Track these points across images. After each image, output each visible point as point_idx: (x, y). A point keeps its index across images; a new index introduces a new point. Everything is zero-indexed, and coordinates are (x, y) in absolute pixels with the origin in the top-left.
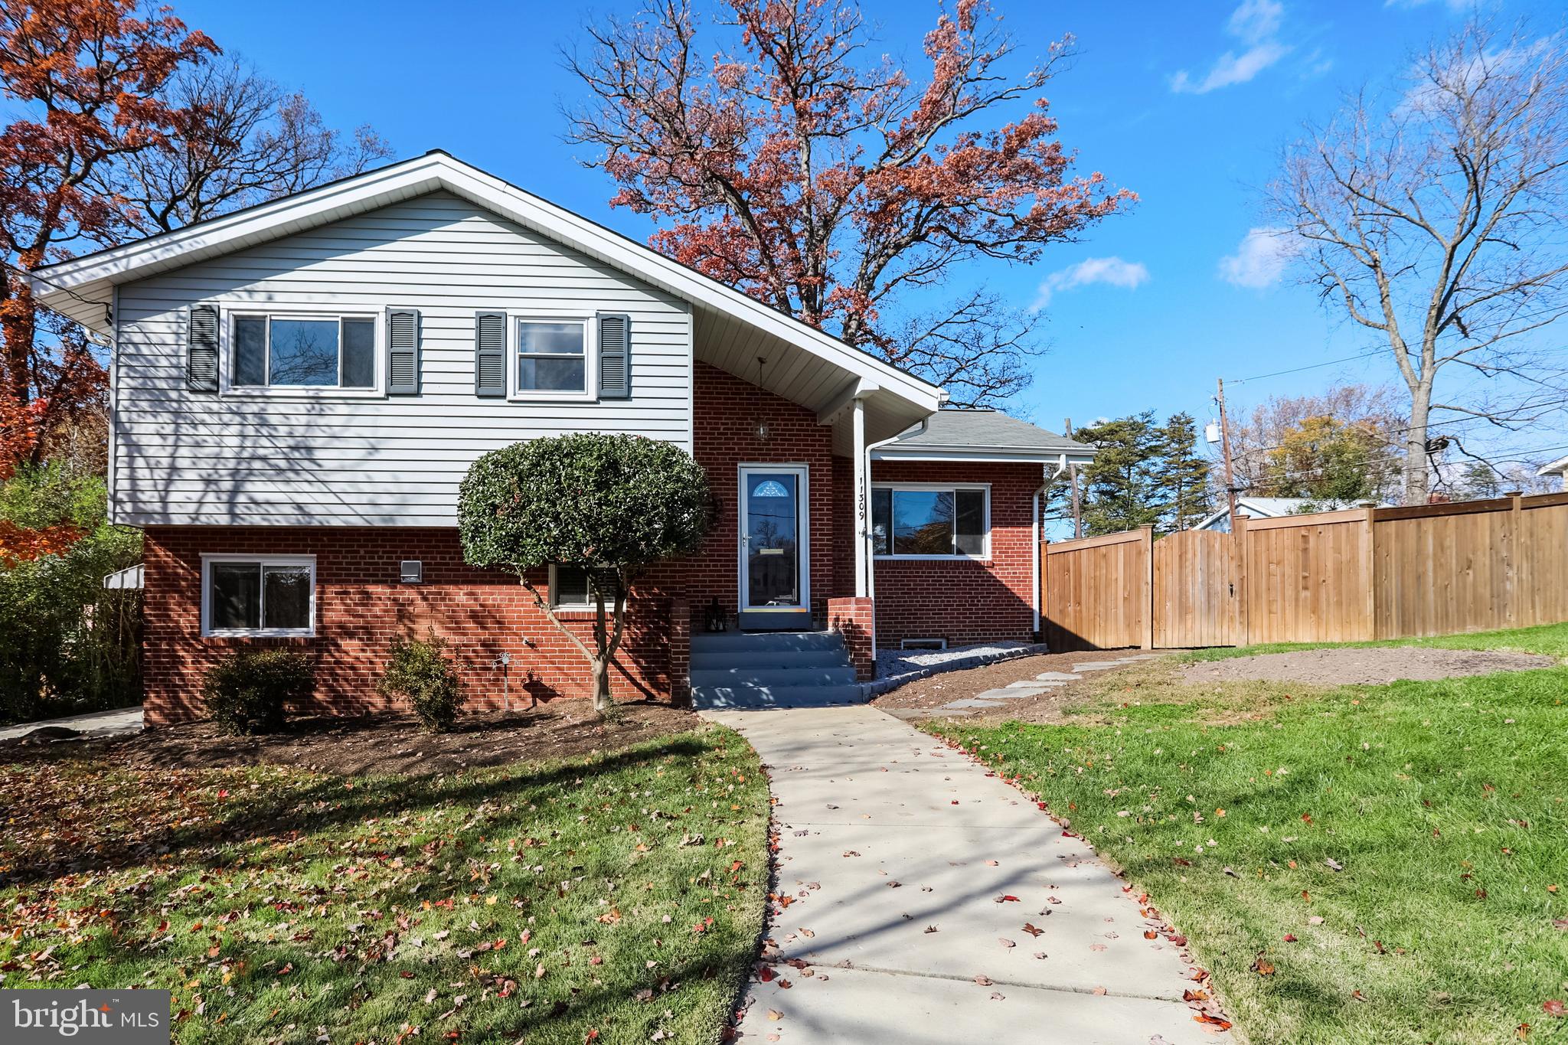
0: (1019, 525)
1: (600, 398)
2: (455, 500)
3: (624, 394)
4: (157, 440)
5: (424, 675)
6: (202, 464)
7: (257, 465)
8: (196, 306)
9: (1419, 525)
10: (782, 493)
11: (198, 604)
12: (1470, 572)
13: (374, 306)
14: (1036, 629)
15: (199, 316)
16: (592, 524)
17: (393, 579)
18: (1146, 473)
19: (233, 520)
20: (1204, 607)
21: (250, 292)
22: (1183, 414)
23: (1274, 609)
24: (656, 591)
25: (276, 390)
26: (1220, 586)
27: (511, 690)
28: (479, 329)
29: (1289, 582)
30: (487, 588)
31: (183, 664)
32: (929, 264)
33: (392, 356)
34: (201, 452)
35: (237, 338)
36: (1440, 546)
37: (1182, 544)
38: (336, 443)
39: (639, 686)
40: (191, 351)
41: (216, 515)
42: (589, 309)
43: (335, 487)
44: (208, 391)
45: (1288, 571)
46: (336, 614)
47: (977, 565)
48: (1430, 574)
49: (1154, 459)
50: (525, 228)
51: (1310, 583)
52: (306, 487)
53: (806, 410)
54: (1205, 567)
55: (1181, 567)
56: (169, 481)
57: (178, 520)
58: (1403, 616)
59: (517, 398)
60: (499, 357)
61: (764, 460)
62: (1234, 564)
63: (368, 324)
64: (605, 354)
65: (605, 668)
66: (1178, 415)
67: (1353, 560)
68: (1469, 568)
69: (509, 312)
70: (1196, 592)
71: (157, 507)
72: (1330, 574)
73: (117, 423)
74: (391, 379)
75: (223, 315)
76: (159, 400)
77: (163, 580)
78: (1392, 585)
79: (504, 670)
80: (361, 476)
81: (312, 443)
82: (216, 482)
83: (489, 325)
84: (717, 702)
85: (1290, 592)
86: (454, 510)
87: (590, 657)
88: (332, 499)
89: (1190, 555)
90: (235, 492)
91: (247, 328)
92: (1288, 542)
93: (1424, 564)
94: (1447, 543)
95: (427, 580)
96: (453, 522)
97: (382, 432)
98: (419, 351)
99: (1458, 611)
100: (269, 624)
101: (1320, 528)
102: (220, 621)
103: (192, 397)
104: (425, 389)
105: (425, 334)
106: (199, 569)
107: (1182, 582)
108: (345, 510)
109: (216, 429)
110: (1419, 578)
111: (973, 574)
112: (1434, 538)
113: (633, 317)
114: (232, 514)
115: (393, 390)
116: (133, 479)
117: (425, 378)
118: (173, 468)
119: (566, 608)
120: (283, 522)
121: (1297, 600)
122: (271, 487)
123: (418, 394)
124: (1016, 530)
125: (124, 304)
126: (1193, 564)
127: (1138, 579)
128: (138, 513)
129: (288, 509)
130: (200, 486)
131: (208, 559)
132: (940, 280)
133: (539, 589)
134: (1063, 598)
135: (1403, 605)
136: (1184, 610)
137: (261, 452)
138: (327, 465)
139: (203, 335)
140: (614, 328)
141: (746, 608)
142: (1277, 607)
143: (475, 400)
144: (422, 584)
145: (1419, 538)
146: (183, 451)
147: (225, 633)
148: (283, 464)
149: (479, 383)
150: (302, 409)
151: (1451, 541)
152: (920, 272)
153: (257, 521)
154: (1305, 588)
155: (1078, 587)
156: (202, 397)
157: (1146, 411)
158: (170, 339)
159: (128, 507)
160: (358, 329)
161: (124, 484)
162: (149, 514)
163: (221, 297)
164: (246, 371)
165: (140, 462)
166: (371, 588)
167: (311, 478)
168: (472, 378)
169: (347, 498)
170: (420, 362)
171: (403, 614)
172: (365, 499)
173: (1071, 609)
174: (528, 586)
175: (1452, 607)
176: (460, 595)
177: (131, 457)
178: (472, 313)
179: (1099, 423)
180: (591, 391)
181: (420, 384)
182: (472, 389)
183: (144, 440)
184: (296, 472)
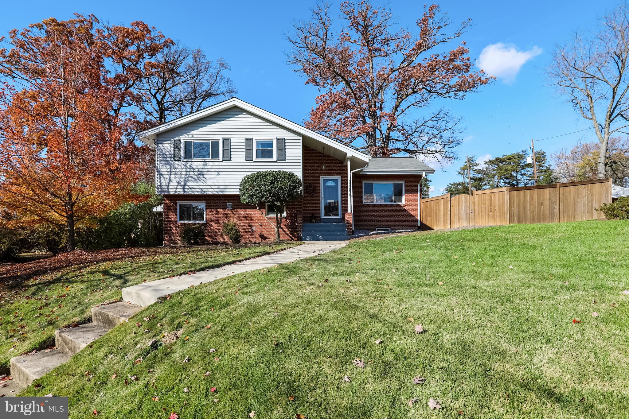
0: (414, 193)
1: (277, 160)
2: (238, 187)
3: (284, 159)
4: (166, 173)
5: (231, 230)
6: (177, 179)
7: (190, 179)
8: (175, 139)
9: (525, 192)
10: (334, 185)
11: (176, 215)
12: (542, 206)
13: (219, 137)
14: (419, 225)
15: (176, 142)
16: (270, 192)
17: (225, 208)
18: (524, 174)
19: (184, 193)
20: (465, 218)
21: (188, 135)
22: (541, 151)
23: (483, 218)
24: (294, 211)
25: (195, 160)
26: (469, 212)
27: (255, 237)
28: (246, 143)
29: (487, 209)
30: (249, 210)
31: (173, 229)
32: (422, 99)
33: (224, 150)
34: (177, 176)
35: (185, 147)
36: (532, 198)
37: (459, 198)
38: (209, 173)
39: (290, 237)
40: (174, 150)
41: (180, 191)
42: (274, 137)
43: (209, 184)
44: (178, 161)
45: (487, 206)
46: (210, 216)
47: (400, 206)
48: (528, 207)
49: (528, 169)
50: (257, 116)
51: (492, 210)
52: (202, 184)
53: (340, 161)
54: (465, 206)
55: (459, 206)
56: (169, 183)
57: (172, 193)
58: (519, 219)
59: (256, 160)
60: (251, 150)
61: (328, 175)
62: (472, 205)
63: (218, 142)
64: (279, 148)
65: (278, 230)
66: (539, 151)
67: (503, 203)
68: (542, 205)
69: (253, 138)
70: (463, 213)
71: (167, 190)
72: (497, 208)
73: (157, 169)
74: (223, 156)
75: (182, 141)
76: (167, 163)
77: (167, 208)
78: (515, 210)
79: (254, 231)
80: (216, 181)
81: (204, 173)
82: (180, 183)
83: (248, 141)
84: (307, 239)
85: (487, 213)
86: (238, 190)
87: (275, 227)
88: (209, 187)
89: (461, 202)
90: (184, 186)
91: (188, 144)
92: (487, 198)
93: (526, 204)
94: (534, 197)
95: (234, 208)
96: (238, 193)
97: (220, 170)
98: (231, 149)
99: (538, 218)
100: (194, 219)
101: (495, 193)
102: (182, 219)
103: (175, 162)
104: (232, 159)
105: (232, 144)
106: (176, 205)
107: (459, 210)
108: (212, 190)
109: (180, 170)
110: (524, 208)
111: (399, 208)
112: (530, 196)
113: (286, 138)
114: (184, 191)
115: (224, 159)
116: (160, 183)
117: (232, 156)
118: (170, 180)
119: (270, 216)
120: (197, 193)
121: (489, 215)
122: (194, 184)
123: (230, 160)
124: (412, 195)
125: (159, 139)
126: (462, 205)
127: (447, 209)
128: (162, 191)
129: (198, 190)
130: (177, 184)
131: (179, 203)
132: (427, 105)
133: (263, 210)
134: (426, 216)
135: (519, 216)
136: (459, 219)
137: (191, 175)
138: (207, 178)
139: (177, 146)
140: (281, 142)
141: (323, 217)
142: (484, 217)
143: (245, 161)
144: (232, 209)
145: (525, 196)
146: (172, 176)
147: (183, 222)
148: (196, 178)
149: (246, 157)
150: (201, 164)
151: (535, 197)
152: (419, 102)
153: (190, 193)
154: (491, 211)
155: (430, 212)
156: (177, 162)
157: (524, 150)
158: (169, 148)
159: (160, 190)
160: (215, 144)
161: (159, 184)
162: (164, 191)
163: (181, 137)
164: (188, 155)
165: (162, 178)
166: (219, 210)
167: (204, 182)
168: (244, 156)
169: (213, 187)
170: (231, 152)
171: (227, 216)
172: (216, 187)
173: (429, 219)
174: (259, 209)
175: (536, 217)
176: (241, 212)
177: (160, 177)
178: (244, 138)
179: (504, 155)
180: (275, 158)
181: (231, 157)
182: (244, 158)
183: (163, 173)
184: (200, 180)
